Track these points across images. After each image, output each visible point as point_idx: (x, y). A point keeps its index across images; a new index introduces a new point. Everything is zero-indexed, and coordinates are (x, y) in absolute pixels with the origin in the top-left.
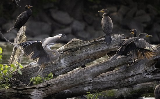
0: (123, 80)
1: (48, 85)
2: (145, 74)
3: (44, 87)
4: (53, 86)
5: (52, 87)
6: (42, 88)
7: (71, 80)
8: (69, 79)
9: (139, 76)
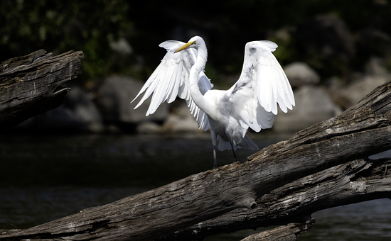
0: (279, 198)
1: (96, 225)
2: (347, 178)
3: (81, 232)
4: (115, 227)
5: (112, 231)
6: (77, 233)
7: (182, 205)
8: (177, 202)
9: (331, 184)
